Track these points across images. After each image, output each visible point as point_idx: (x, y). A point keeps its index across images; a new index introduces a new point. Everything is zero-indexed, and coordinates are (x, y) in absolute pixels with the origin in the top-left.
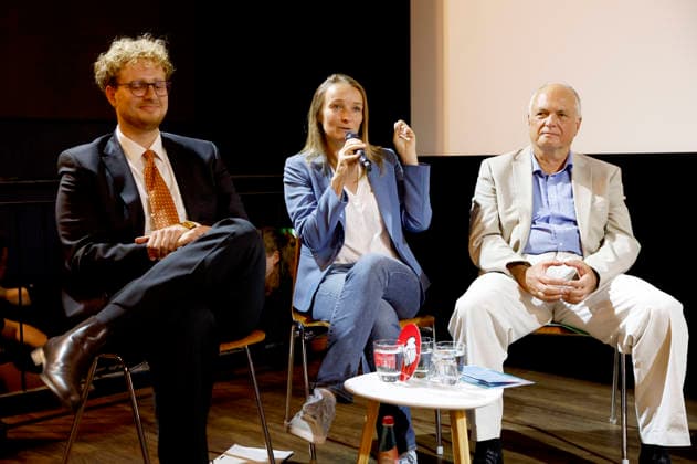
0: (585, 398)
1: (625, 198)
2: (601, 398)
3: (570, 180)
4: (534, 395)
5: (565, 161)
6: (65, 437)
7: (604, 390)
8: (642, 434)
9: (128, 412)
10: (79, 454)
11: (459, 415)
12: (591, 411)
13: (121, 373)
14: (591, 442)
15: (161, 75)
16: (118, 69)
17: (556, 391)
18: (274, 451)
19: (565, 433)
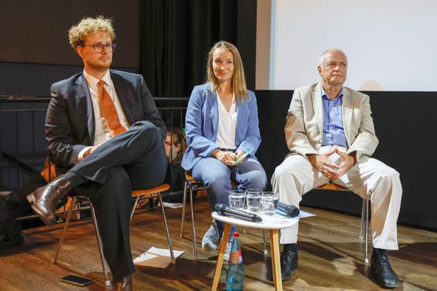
0: (345, 225)
1: (371, 113)
2: (355, 225)
3: (341, 104)
4: (318, 223)
5: (340, 92)
6: (57, 241)
7: (358, 221)
8: (374, 242)
9: (91, 228)
10: (64, 251)
11: (274, 232)
12: (349, 232)
13: (89, 207)
14: (348, 249)
15: (109, 40)
16: (86, 36)
17: (332, 221)
18: (174, 251)
19: (335, 244)
